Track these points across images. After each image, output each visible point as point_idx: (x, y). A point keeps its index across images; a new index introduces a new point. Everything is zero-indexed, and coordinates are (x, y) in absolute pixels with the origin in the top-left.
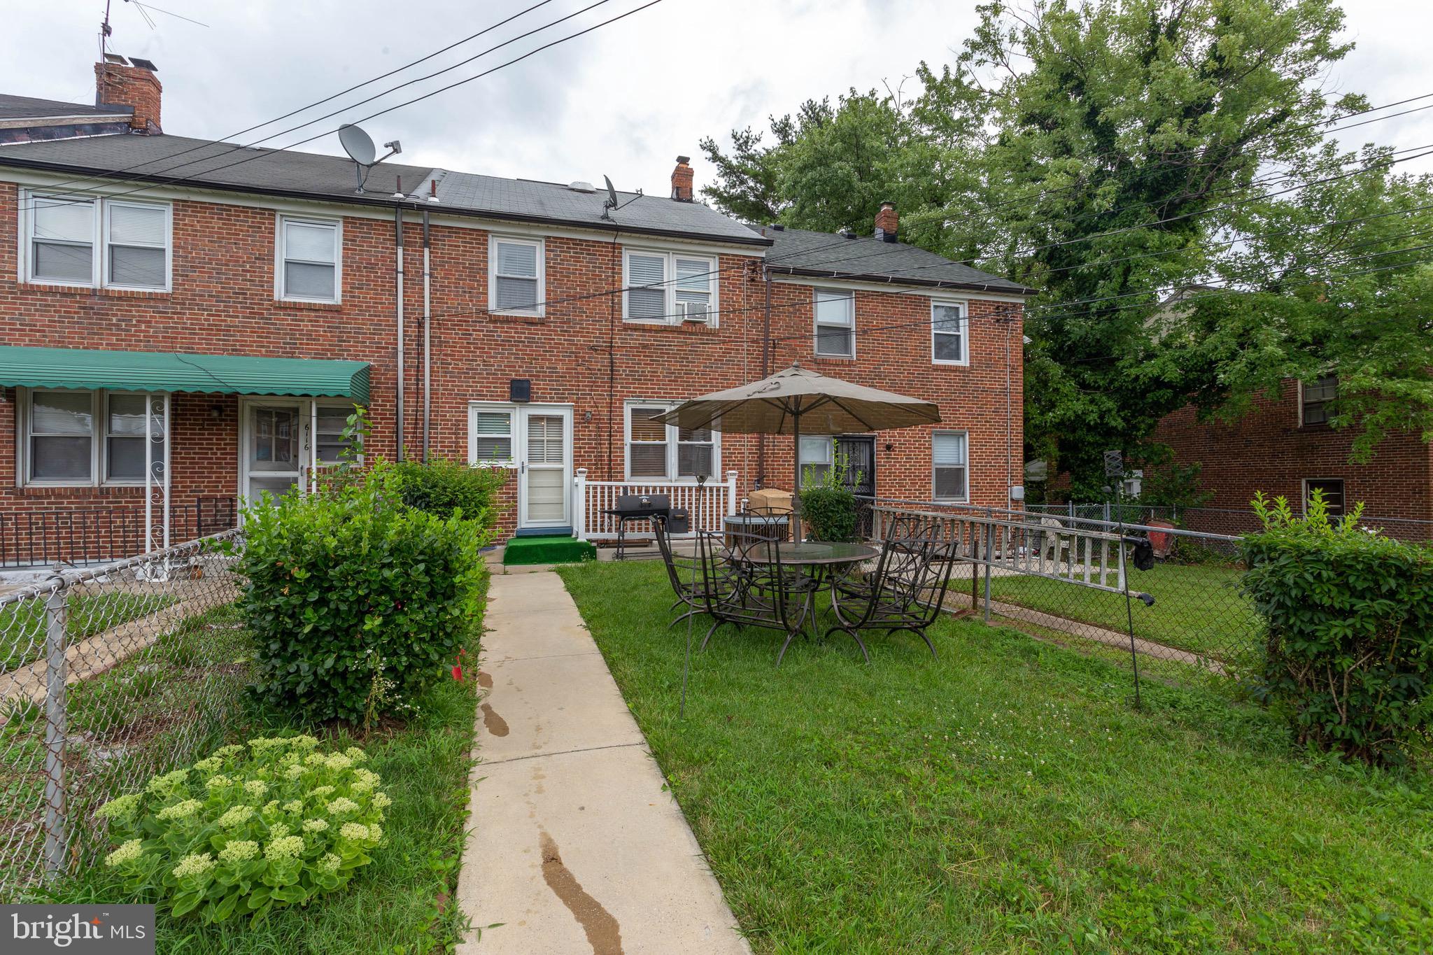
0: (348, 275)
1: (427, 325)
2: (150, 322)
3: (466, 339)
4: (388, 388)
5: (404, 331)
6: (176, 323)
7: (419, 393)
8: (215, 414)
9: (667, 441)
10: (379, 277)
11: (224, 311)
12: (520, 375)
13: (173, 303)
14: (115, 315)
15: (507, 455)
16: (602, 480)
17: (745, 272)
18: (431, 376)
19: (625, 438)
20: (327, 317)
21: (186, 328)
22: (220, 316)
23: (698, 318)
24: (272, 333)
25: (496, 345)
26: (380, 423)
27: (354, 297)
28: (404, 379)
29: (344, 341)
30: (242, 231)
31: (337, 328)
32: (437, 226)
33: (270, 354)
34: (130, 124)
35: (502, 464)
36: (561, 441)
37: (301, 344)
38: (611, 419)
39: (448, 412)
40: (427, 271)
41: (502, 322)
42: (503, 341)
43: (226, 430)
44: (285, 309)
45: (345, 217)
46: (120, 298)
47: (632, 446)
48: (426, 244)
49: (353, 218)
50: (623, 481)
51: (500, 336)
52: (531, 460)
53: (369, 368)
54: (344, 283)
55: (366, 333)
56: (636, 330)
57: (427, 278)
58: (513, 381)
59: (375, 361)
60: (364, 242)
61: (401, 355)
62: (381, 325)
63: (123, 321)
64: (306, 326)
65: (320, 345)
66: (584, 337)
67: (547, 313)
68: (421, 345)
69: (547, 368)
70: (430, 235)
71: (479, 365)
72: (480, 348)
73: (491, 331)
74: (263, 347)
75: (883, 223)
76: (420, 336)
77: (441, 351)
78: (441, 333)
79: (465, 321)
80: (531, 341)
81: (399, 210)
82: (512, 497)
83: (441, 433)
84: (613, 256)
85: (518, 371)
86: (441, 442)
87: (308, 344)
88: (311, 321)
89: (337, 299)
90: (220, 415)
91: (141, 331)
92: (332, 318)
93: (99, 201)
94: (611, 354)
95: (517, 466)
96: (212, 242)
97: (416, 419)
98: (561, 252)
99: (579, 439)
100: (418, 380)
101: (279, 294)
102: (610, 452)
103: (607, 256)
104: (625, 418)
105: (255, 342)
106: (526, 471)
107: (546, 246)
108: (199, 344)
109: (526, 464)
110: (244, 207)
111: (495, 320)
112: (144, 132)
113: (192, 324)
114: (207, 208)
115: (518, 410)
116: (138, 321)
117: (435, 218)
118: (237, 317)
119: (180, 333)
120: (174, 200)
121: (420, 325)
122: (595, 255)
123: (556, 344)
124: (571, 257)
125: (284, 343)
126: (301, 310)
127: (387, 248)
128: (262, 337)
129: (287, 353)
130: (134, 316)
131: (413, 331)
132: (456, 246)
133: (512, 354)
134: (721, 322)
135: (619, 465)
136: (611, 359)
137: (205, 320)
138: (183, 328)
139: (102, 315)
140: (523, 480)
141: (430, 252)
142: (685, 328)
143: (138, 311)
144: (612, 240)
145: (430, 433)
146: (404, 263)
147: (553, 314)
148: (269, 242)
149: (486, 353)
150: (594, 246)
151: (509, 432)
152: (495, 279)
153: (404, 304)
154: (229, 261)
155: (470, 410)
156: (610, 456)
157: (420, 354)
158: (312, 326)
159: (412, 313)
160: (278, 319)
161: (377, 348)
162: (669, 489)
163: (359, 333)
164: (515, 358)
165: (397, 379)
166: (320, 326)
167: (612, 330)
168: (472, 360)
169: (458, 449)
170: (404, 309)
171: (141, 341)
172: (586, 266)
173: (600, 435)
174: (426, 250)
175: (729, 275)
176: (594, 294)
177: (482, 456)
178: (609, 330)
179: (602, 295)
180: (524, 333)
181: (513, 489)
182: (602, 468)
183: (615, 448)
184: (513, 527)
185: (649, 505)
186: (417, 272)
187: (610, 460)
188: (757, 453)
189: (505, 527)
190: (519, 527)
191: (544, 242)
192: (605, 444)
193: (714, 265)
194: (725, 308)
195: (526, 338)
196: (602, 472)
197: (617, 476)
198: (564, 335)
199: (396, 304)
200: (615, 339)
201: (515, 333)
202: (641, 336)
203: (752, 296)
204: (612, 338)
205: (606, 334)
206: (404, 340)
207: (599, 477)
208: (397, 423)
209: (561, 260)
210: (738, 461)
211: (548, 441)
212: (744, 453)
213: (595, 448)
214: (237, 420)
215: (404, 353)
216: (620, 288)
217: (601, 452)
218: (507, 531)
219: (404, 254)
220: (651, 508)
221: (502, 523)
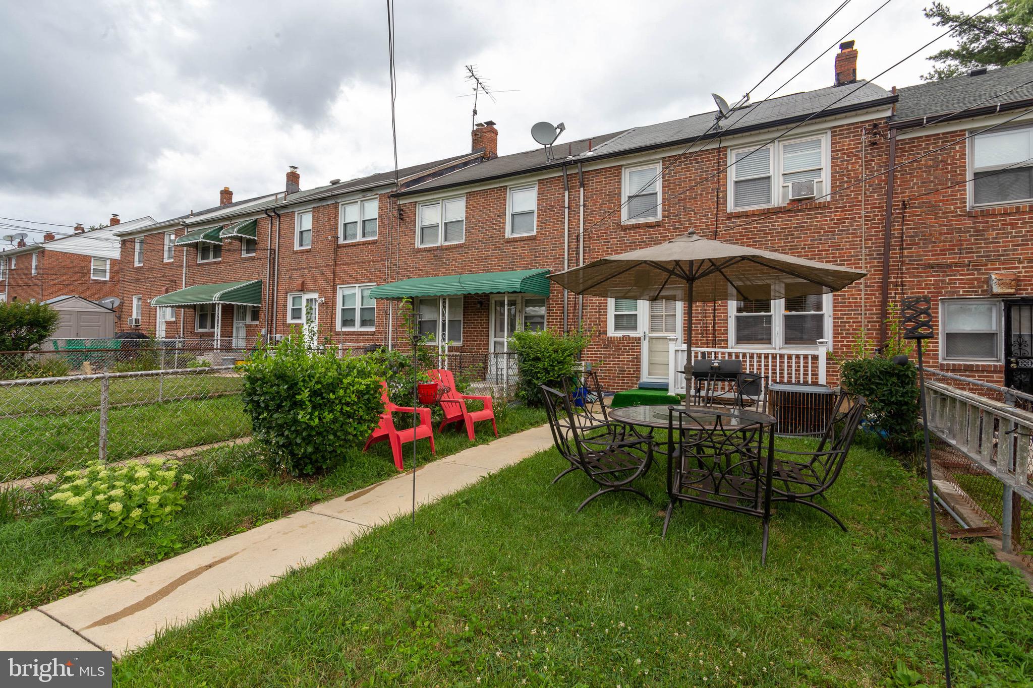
0: (540, 215)
1: (581, 240)
2: (456, 259)
3: (605, 245)
5: (568, 246)
6: (466, 258)
8: (479, 306)
9: (772, 312)
10: (556, 213)
11: (484, 248)
13: (465, 248)
14: (445, 258)
15: (635, 328)
16: (707, 347)
17: (863, 137)
19: (730, 311)
20: (529, 244)
21: (470, 261)
22: (482, 252)
23: (804, 194)
24: (504, 258)
25: (625, 246)
26: (555, 307)
27: (542, 229)
29: (537, 257)
30: (492, 202)
31: (535, 249)
32: (589, 171)
33: (503, 270)
34: (483, 157)
35: (632, 334)
36: (675, 315)
37: (517, 262)
40: (582, 203)
41: (630, 229)
42: (630, 243)
43: (484, 315)
44: (510, 242)
45: (539, 180)
46: (446, 249)
47: (738, 318)
48: (582, 185)
49: (543, 180)
50: (726, 347)
51: (628, 240)
52: (651, 331)
53: (549, 272)
54: (538, 221)
55: (548, 251)
56: (739, 217)
57: (582, 208)
59: (553, 267)
60: (548, 193)
61: (566, 262)
62: (556, 244)
63: (447, 260)
64: (519, 251)
65: (526, 261)
67: (664, 217)
68: (578, 253)
70: (583, 179)
72: (615, 251)
73: (623, 237)
74: (500, 266)
76: (578, 248)
77: (590, 256)
78: (591, 244)
79: (605, 233)
80: (651, 240)
81: (564, 167)
82: (636, 358)
83: (589, 312)
84: (718, 159)
86: (589, 318)
87: (520, 262)
88: (522, 247)
89: (534, 233)
90: (481, 306)
91: (453, 265)
92: (532, 244)
93: (441, 202)
95: (641, 335)
96: (480, 211)
97: (575, 304)
98: (674, 166)
101: (508, 234)
102: (715, 323)
103: (714, 160)
105: (497, 264)
106: (647, 339)
107: (663, 165)
108: (474, 268)
109: (647, 333)
110: (493, 188)
111: (625, 228)
112: (488, 159)
113: (472, 258)
114: (478, 193)
116: (452, 260)
117: (586, 166)
118: (490, 251)
119: (467, 264)
120: (466, 193)
121: (578, 241)
122: (702, 162)
124: (682, 169)
125: (509, 263)
126: (517, 241)
127: (560, 194)
128: (500, 261)
129: (510, 268)
130: (451, 257)
131: (574, 245)
132: (600, 182)
134: (833, 194)
135: (723, 334)
137: (477, 255)
138: (468, 261)
139: (441, 259)
140: (645, 346)
141: (584, 190)
142: (791, 207)
143: (452, 255)
144: (718, 145)
145: (582, 312)
146: (569, 201)
147: (667, 217)
148: (504, 205)
150: (702, 155)
151: (636, 310)
152: (626, 199)
153: (569, 228)
154: (487, 220)
156: (714, 327)
157: (578, 259)
158: (522, 250)
159: (573, 233)
160: (507, 249)
161: (554, 259)
163: (545, 251)
166: (526, 250)
167: (717, 221)
169: (601, 323)
170: (569, 231)
171: (453, 270)
172: (694, 173)
173: (705, 310)
174: (582, 189)
175: (843, 146)
176: (701, 194)
177: (617, 328)
178: (714, 221)
179: (709, 193)
180: (646, 235)
181: (637, 352)
182: (707, 337)
183: (718, 320)
184: (637, 380)
185: (719, 368)
186: (577, 205)
187: (715, 330)
188: (878, 322)
189: (631, 380)
190: (641, 381)
191: (661, 161)
192: (710, 317)
193: (826, 141)
194: (838, 180)
195: (647, 238)
196: (707, 340)
197: (721, 344)
198: (676, 232)
199: (564, 229)
200: (720, 228)
201: (639, 236)
202: (745, 221)
203: (873, 161)
204: (716, 228)
205: (711, 225)
206: (569, 251)
207: (704, 344)
208: (563, 307)
209: (674, 173)
210: (853, 330)
211: (666, 316)
212: (861, 322)
213: (701, 320)
214: (489, 309)
215: (568, 260)
216: (725, 185)
217: (706, 323)
218: (632, 383)
219: (569, 195)
220: (721, 372)
221: (628, 377)
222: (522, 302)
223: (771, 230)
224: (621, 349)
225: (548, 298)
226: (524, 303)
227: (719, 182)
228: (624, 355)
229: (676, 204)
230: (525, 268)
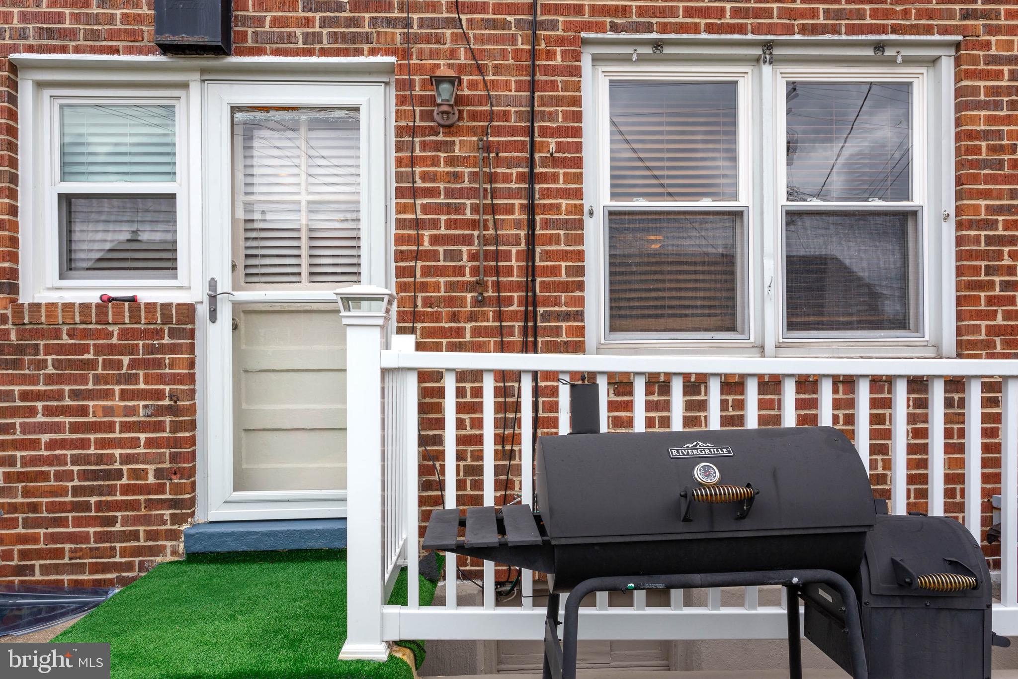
9: (743, 200)
15: (163, 260)
16: (503, 348)
19: (587, 186)
35: (151, 291)
38: (532, 116)
47: (613, 215)
50: (578, 348)
52: (244, 276)
82: (171, 410)
95: (196, 294)
99: (415, 193)
102: (531, 240)
104: (587, 107)
106: (225, 313)
109: (224, 284)
115: (195, 88)
135: (564, 287)
140: (215, 348)
155: (27, 93)
156: (530, 255)
173: (492, 178)
181: (175, 379)
182: (499, 301)
183: (546, 224)
184: (177, 519)
187: (531, 271)
189: (146, 520)
190: (200, 518)
192: (510, 210)
196: (499, 316)
197: (557, 331)
207: (488, 332)
213: (473, 225)
217: (496, 240)
218: (151, 536)
220: (748, 528)
221: (133, 506)
224: (91, 365)
228: (107, 395)
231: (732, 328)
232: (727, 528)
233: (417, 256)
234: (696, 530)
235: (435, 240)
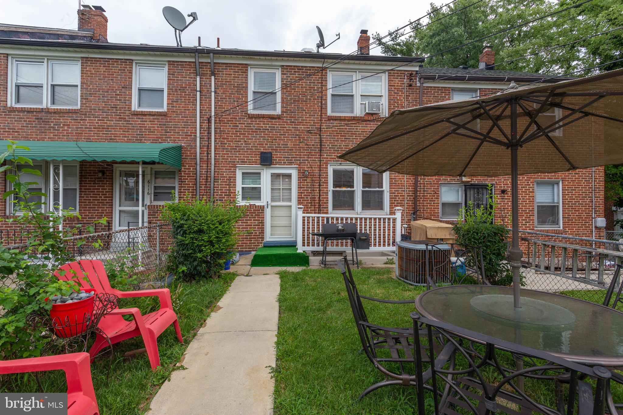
0: (170, 94)
1: (213, 122)
2: (69, 125)
3: (235, 129)
4: (191, 159)
5: (200, 125)
6: (82, 125)
7: (208, 161)
8: (100, 175)
9: (355, 188)
10: (187, 95)
11: (106, 118)
12: (266, 150)
13: (80, 114)
14: (52, 122)
15: (259, 198)
16: (315, 213)
17: (405, 80)
18: (215, 151)
19: (329, 187)
20: (158, 119)
21: (87, 128)
22: (104, 120)
23: (375, 111)
24: (130, 129)
25: (252, 132)
26: (187, 179)
27: (173, 107)
28: (200, 153)
29: (168, 132)
30: (115, 72)
31: (165, 125)
32: (219, 63)
33: (129, 141)
35: (258, 203)
36: (291, 189)
37: (145, 135)
38: (320, 175)
39: (224, 172)
40: (213, 89)
41: (255, 118)
42: (256, 129)
43: (106, 184)
44: (137, 115)
45: (169, 61)
46: (55, 113)
47: (333, 191)
48: (213, 74)
49: (173, 61)
50: (327, 213)
51: (254, 126)
52: (272, 200)
53: (181, 147)
54: (168, 99)
55: (179, 128)
56: (336, 120)
57: (213, 94)
58: (262, 153)
59: (184, 143)
60: (179, 75)
61: (198, 140)
62: (187, 122)
63: (56, 125)
64: (148, 124)
65: (156, 135)
66: (304, 125)
67: (282, 112)
68: (209, 133)
69: (282, 145)
70: (214, 69)
71: (242, 144)
72: (243, 134)
73: (249, 124)
74: (125, 137)
75: (485, 59)
76: (209, 128)
77: (221, 136)
78: (221, 126)
79: (234, 118)
80: (273, 129)
81: (196, 54)
82: (261, 223)
83: (221, 185)
84: (322, 75)
85: (265, 147)
86: (220, 190)
87: (149, 135)
88: (151, 121)
89: (165, 109)
90: (103, 175)
91: (65, 130)
92: (162, 119)
93: (46, 61)
94: (320, 135)
95: (265, 204)
96: (100, 79)
97: (207, 177)
98: (290, 74)
99: (301, 188)
100: (208, 154)
101: (135, 106)
102: (320, 195)
103: (318, 75)
104: (329, 174)
105: (121, 134)
106: (269, 207)
107: (282, 71)
108: (93, 136)
109: (269, 202)
110: (116, 59)
111: (251, 117)
113: (90, 125)
114: (98, 61)
115: (265, 170)
116: (64, 125)
117: (217, 58)
118: (113, 121)
119: (84, 131)
120: (82, 57)
121: (209, 122)
122: (311, 75)
123: (287, 130)
124: (296, 77)
125: (137, 135)
126: (145, 115)
127: (191, 78)
128: (125, 131)
129: (138, 140)
130: (61, 122)
131: (205, 125)
132: (229, 74)
133: (261, 137)
134: (389, 113)
135: (325, 203)
136: (321, 138)
137: (97, 123)
138: (85, 128)
139: (46, 122)
140: (268, 213)
141: (215, 79)
142: (366, 118)
143: (63, 119)
144: (320, 65)
145: (214, 185)
146: (200, 86)
147: (285, 112)
148: (129, 78)
149: (246, 137)
150: (310, 70)
151: (260, 184)
152: (252, 93)
153: (200, 110)
154: (109, 89)
155: (237, 171)
156: (319, 198)
157: (209, 138)
158: (151, 124)
159: (205, 115)
160: (133, 121)
161: (186, 135)
162: (356, 219)
163: (176, 127)
164: (263, 139)
165: (196, 153)
166: (155, 124)
167: (321, 120)
168: (239, 141)
169: (231, 194)
170: (200, 112)
171: (64, 136)
172: (305, 82)
173: (313, 185)
174: (213, 78)
175: (395, 83)
176: (310, 99)
177: (244, 198)
178: (319, 120)
179: (315, 99)
180: (269, 124)
181: (262, 218)
182: (314, 205)
183: (322, 193)
184: (262, 240)
185: (343, 230)
186: (207, 91)
187: (320, 200)
188: (412, 196)
189: (257, 241)
190: (265, 241)
191: (280, 69)
192: (316, 190)
193: (385, 77)
194: (393, 104)
195: (269, 127)
196: (314, 208)
197: (324, 210)
198: (292, 125)
199: (196, 110)
200: (323, 126)
201: (263, 124)
202: (339, 123)
203: (409, 96)
204: (321, 126)
205: (317, 123)
206: (200, 130)
207: (313, 210)
208: (196, 179)
209: (291, 79)
210: (401, 201)
211: (283, 189)
212: (404, 196)
213: (310, 193)
214: (112, 179)
215: (200, 138)
216: (326, 95)
217: (314, 195)
218: (258, 243)
219: (200, 81)
220: (344, 233)
221: (255, 238)
222: (151, 174)
223: (355, 131)
224: (248, 215)
225: (180, 171)
226: (153, 175)
227: (322, 93)
228: (251, 220)
229: (292, 103)
230: (155, 141)
231: (353, 210)
232: (342, 233)
233: (301, 198)
234: (339, 233)
235: (304, 195)
